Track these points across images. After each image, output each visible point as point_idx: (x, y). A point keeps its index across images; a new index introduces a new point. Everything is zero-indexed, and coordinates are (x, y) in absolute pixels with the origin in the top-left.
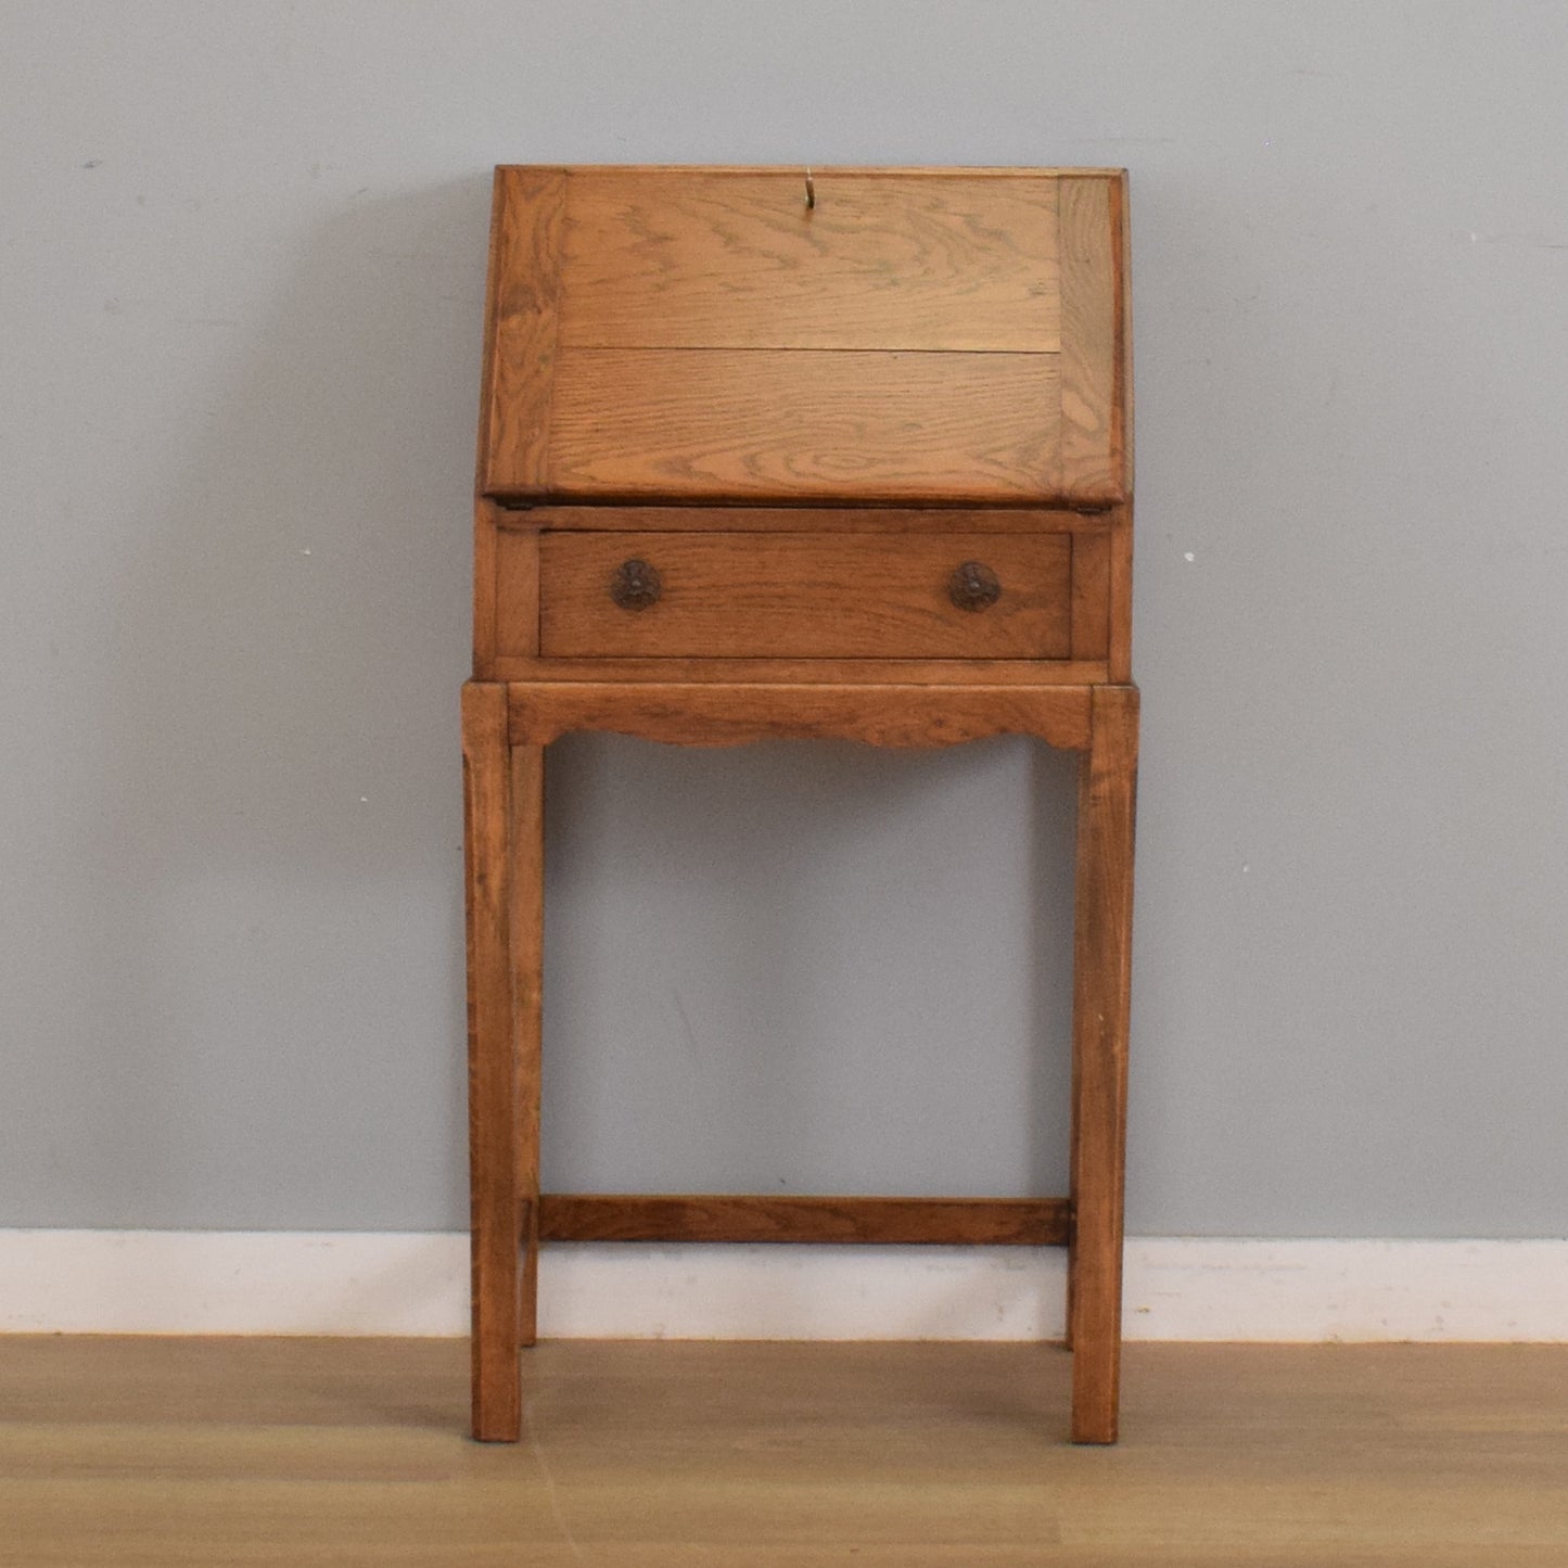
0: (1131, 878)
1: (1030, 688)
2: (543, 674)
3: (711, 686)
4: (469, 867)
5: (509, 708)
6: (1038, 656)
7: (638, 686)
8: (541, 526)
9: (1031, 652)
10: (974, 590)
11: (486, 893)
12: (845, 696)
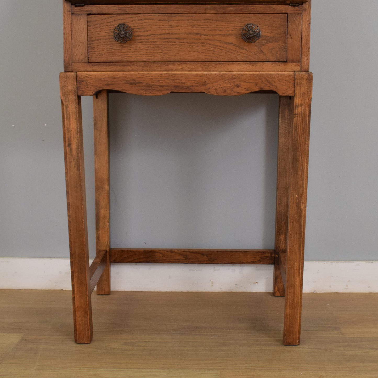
0: (308, 144)
1: (271, 73)
2: (89, 69)
3: (151, 72)
4: (65, 141)
5: (77, 81)
6: (274, 61)
7: (125, 73)
8: (88, 13)
9: (272, 59)
10: (251, 34)
11: (71, 151)
12: (202, 76)
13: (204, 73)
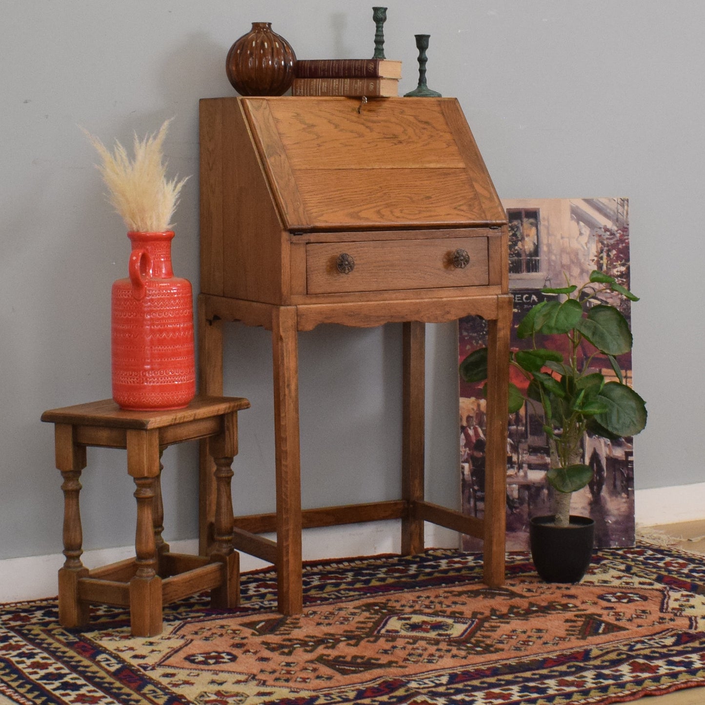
1: (478, 297)
2: (308, 301)
3: (369, 303)
4: (283, 382)
5: (297, 316)
7: (344, 304)
8: (306, 242)
9: (477, 283)
10: (462, 260)
11: (290, 392)
12: (416, 304)
13: (418, 301)
